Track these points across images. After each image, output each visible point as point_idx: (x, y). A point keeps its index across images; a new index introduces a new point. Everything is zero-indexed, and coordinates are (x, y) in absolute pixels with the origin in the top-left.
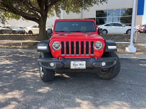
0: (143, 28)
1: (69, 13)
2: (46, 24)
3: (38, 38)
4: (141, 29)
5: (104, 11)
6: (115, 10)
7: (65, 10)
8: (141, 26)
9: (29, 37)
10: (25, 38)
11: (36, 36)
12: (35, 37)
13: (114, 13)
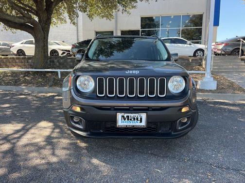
0: (221, 47)
1: (93, 18)
2: (48, 36)
3: (34, 63)
4: (218, 50)
5: (154, 18)
6: (172, 17)
7: (86, 13)
8: (218, 45)
9: (17, 61)
10: (8, 64)
11: (30, 61)
12: (28, 62)
13: (170, 22)
